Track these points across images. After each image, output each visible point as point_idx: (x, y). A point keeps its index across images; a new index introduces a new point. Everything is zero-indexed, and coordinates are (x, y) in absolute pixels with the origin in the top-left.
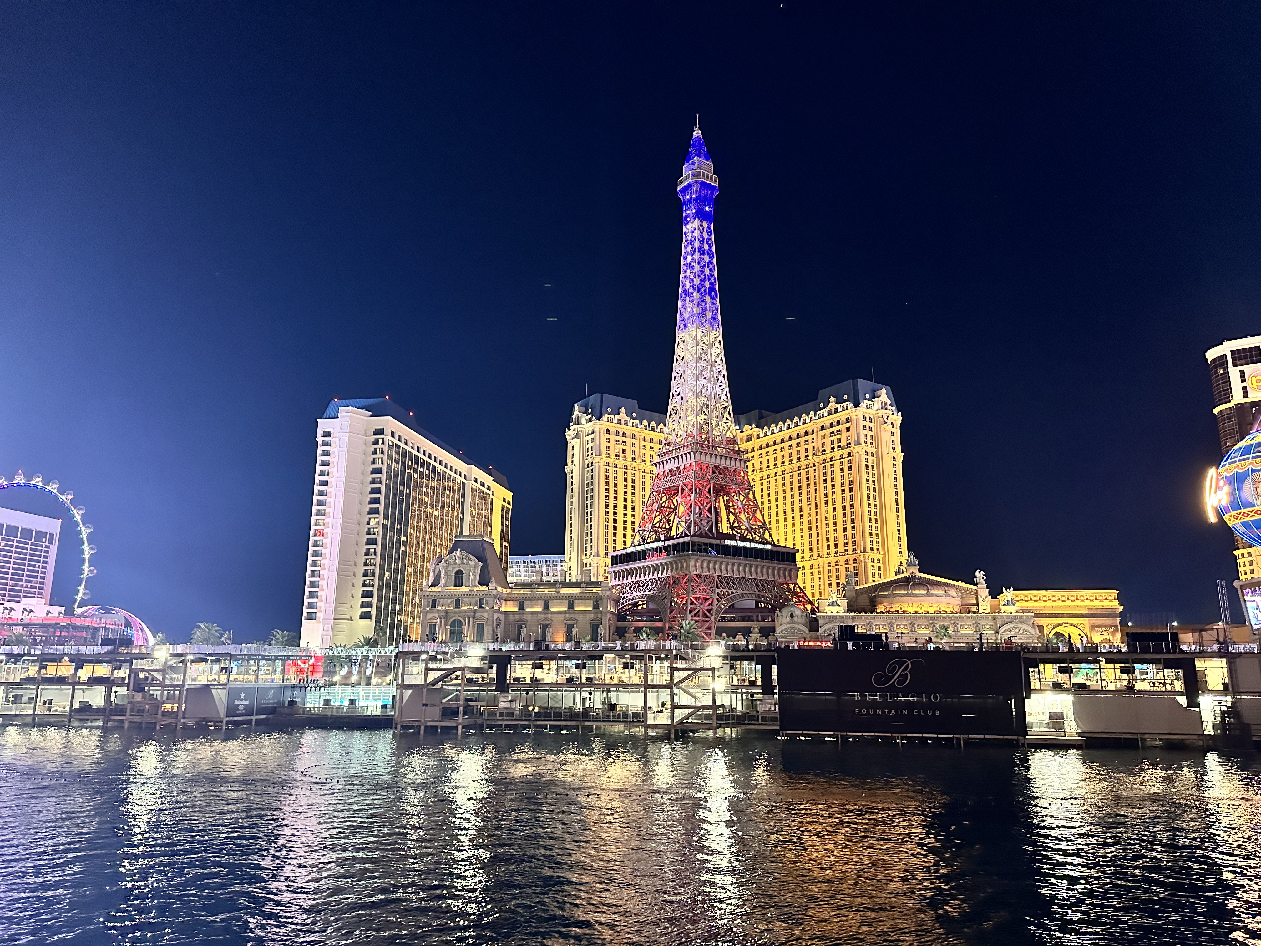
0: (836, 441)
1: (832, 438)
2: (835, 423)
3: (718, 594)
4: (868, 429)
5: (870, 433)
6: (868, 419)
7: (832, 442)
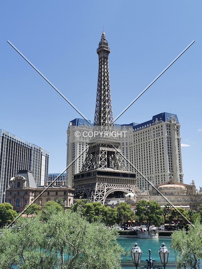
0: (158, 134)
1: (157, 133)
2: (158, 128)
3: (106, 189)
4: (168, 129)
5: (169, 131)
6: (168, 126)
7: (157, 134)
